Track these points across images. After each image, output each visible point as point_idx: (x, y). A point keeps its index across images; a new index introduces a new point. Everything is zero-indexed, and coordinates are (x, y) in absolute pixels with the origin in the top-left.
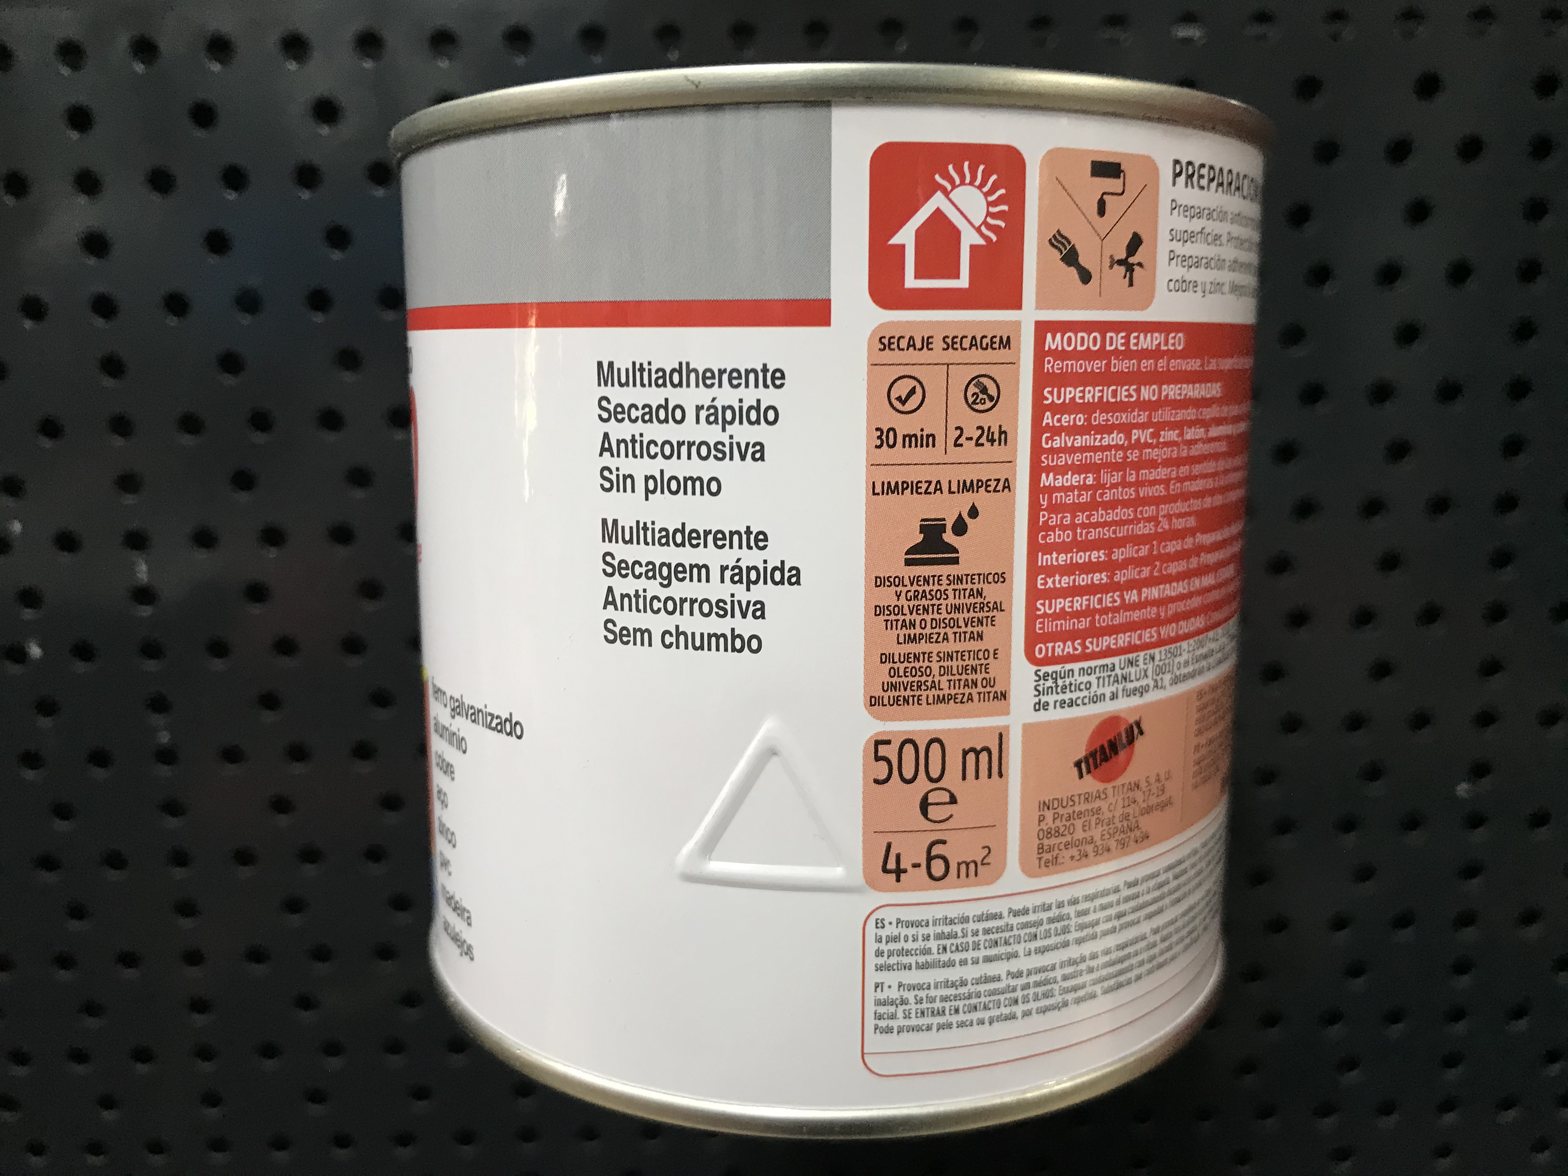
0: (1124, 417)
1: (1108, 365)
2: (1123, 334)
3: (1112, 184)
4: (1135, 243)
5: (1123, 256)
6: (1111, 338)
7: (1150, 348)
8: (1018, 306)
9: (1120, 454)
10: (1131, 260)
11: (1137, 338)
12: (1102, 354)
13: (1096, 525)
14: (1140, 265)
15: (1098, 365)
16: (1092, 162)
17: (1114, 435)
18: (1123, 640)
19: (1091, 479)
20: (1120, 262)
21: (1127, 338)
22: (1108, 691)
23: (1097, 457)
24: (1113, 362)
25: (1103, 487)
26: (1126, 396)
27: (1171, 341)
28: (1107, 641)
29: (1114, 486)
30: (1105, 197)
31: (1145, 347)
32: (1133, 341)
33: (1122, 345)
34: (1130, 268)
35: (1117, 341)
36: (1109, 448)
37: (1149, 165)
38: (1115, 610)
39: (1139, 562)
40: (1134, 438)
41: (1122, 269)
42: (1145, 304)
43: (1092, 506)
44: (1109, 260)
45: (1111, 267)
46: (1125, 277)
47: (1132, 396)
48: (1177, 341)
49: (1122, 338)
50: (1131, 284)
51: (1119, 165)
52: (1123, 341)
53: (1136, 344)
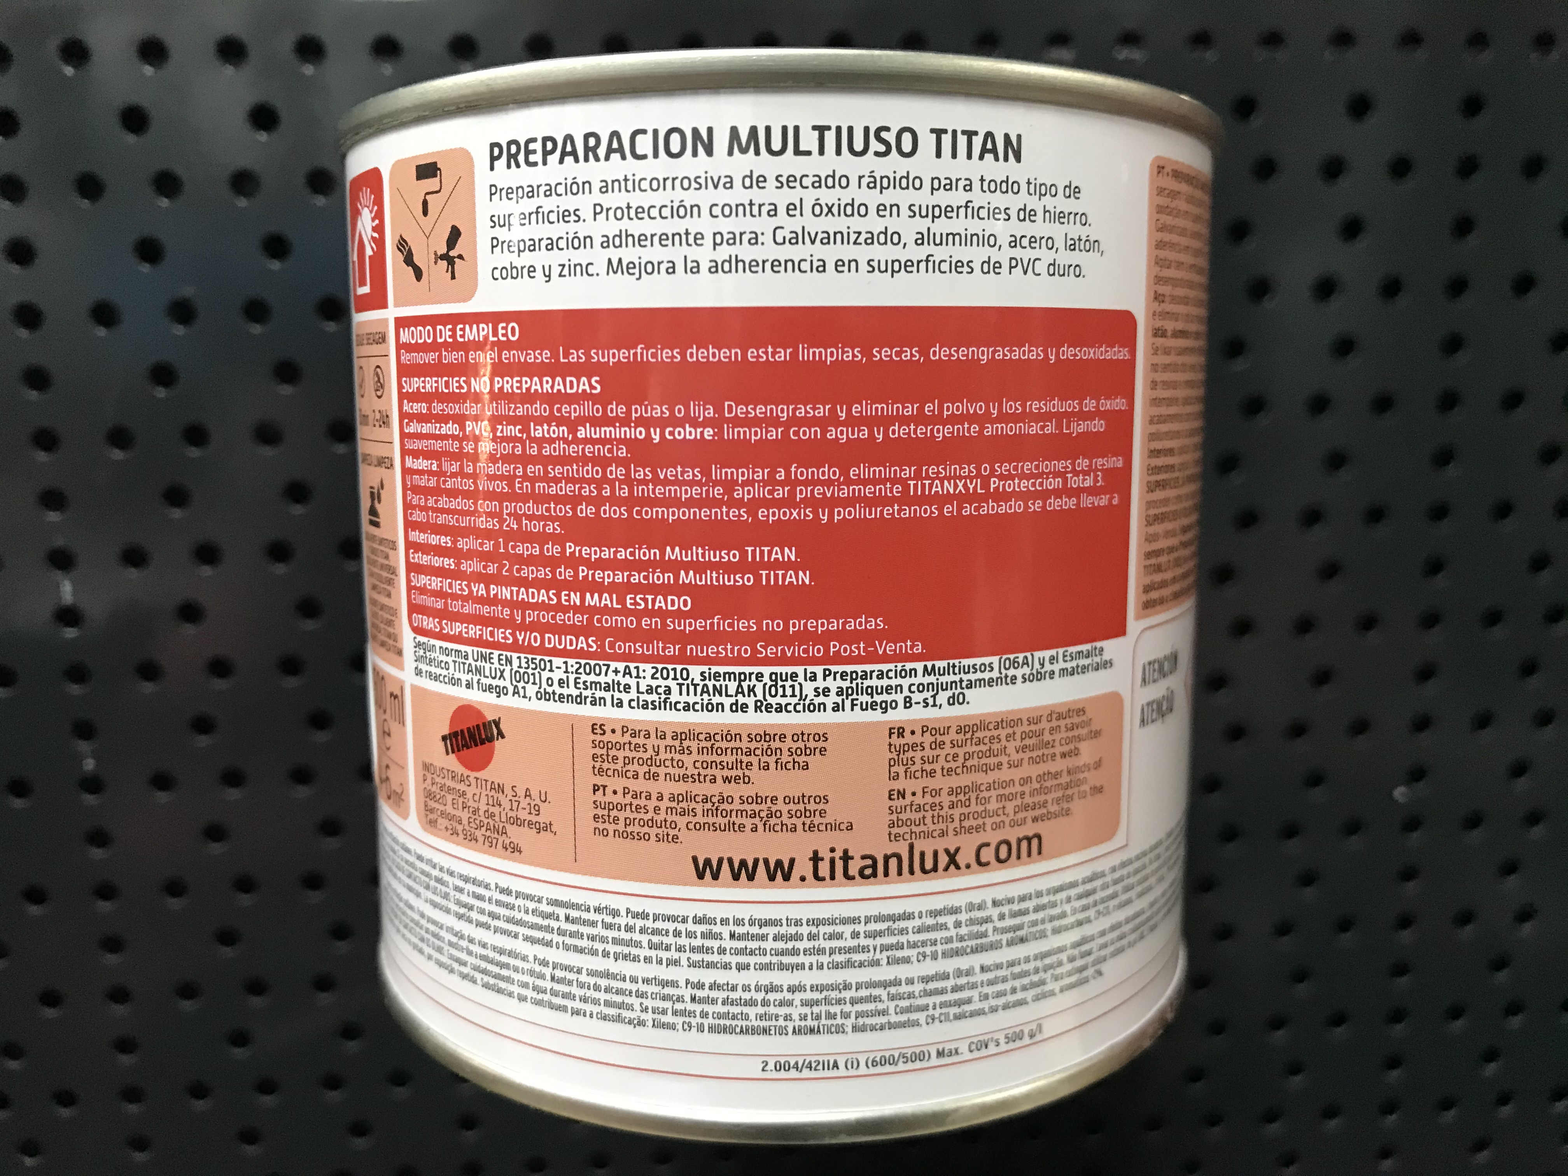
0: (457, 407)
1: (440, 356)
2: (450, 326)
3: (431, 184)
4: (455, 235)
5: (445, 251)
6: (441, 330)
7: (477, 339)
8: (384, 306)
9: (456, 444)
10: (452, 253)
11: (463, 330)
12: (434, 347)
13: (443, 511)
14: (460, 257)
15: (431, 357)
16: (418, 167)
17: (450, 425)
18: (474, 631)
19: (435, 465)
20: (444, 257)
21: (454, 331)
22: (465, 677)
23: (438, 445)
24: (444, 353)
25: (444, 474)
26: (457, 388)
27: (501, 332)
28: (458, 628)
29: (454, 475)
30: (428, 197)
31: (471, 338)
32: (459, 333)
33: (450, 337)
34: (451, 261)
35: (445, 333)
36: (445, 437)
37: (464, 156)
38: (465, 599)
39: (486, 557)
40: (468, 429)
41: (445, 263)
42: (468, 296)
43: (437, 492)
44: (433, 256)
45: (436, 263)
46: (447, 271)
47: (463, 388)
48: (512, 332)
49: (450, 330)
50: (453, 277)
51: (435, 163)
52: (450, 333)
53: (462, 336)
